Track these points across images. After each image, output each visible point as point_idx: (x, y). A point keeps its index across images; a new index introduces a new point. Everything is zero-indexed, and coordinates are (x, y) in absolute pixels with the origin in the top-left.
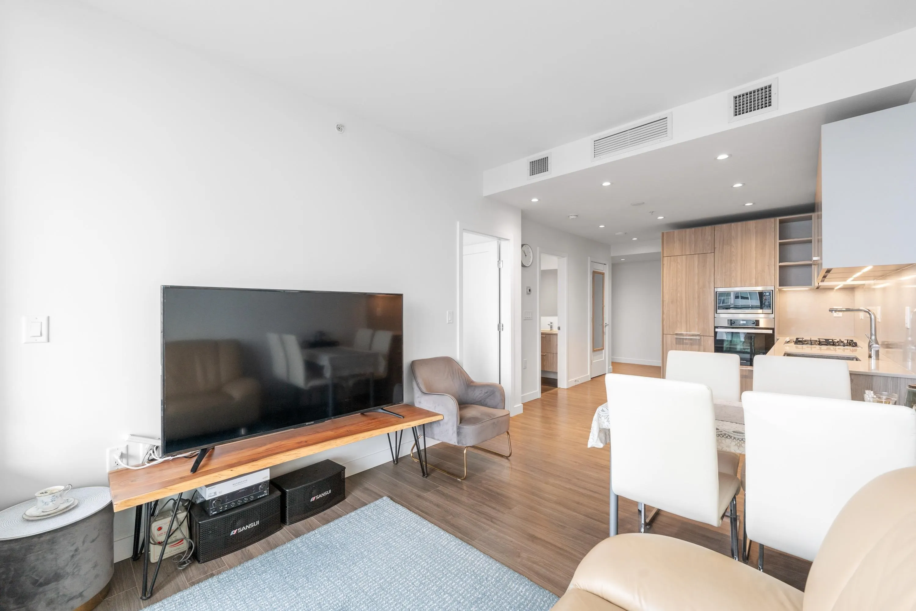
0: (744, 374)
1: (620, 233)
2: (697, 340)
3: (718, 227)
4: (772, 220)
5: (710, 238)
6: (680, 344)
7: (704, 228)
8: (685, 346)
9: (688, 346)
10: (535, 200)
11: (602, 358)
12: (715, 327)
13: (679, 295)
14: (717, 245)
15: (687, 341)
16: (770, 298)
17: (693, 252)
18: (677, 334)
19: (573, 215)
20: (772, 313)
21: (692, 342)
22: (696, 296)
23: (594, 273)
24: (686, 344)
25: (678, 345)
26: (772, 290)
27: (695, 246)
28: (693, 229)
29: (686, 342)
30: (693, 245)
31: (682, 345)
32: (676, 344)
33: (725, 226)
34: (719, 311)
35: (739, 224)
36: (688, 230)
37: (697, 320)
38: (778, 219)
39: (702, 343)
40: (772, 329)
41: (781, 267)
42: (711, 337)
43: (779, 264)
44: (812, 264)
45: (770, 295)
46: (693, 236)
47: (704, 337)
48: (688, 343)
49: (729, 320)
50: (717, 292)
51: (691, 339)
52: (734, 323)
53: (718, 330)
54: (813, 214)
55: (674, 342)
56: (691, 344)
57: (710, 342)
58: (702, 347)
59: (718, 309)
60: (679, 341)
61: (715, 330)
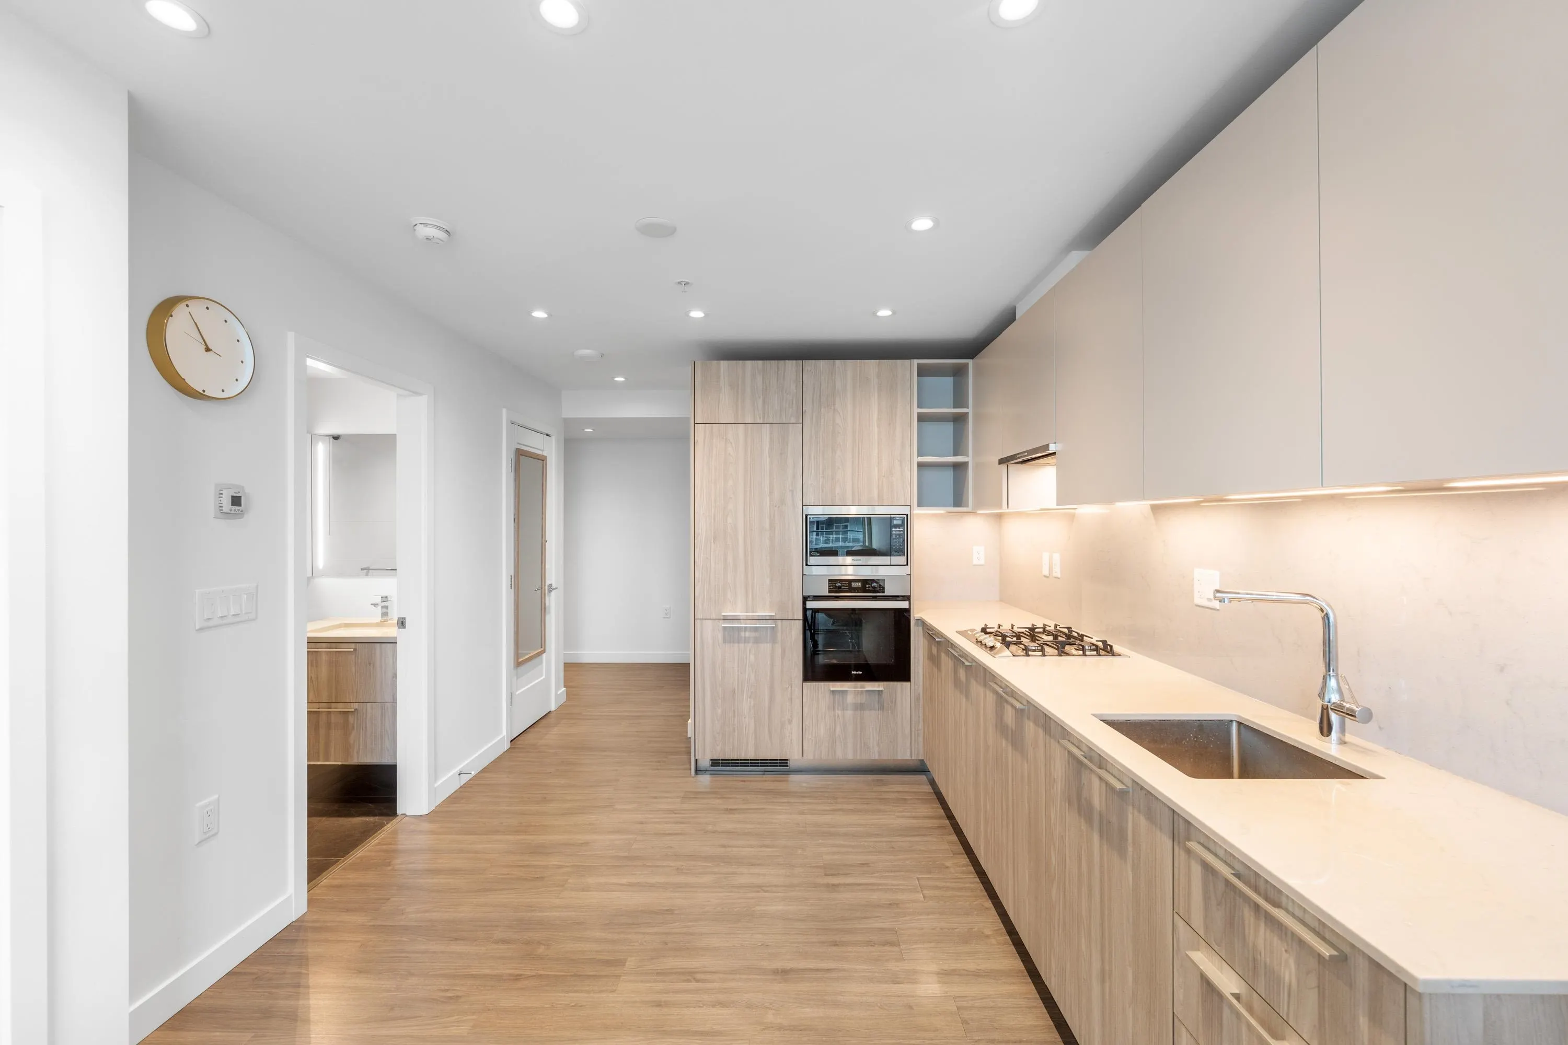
0: (859, 702)
2: (769, 630)
3: (810, 364)
4: (907, 362)
5: (793, 387)
6: (734, 642)
7: (782, 362)
8: (742, 645)
9: (750, 645)
11: (542, 676)
12: (805, 599)
13: (730, 520)
14: (808, 408)
15: (747, 634)
16: (904, 531)
17: (760, 418)
18: (725, 619)
20: (907, 564)
21: (757, 634)
22: (767, 526)
23: (520, 454)
24: (746, 640)
25: (728, 646)
26: (907, 515)
27: (764, 402)
28: (760, 363)
29: (745, 637)
30: (760, 403)
31: (736, 645)
32: (725, 641)
33: (822, 364)
34: (812, 560)
35: (849, 363)
36: (749, 363)
37: (768, 581)
38: (916, 362)
39: (779, 635)
40: (907, 598)
41: (921, 465)
42: (797, 621)
43: (918, 459)
44: (968, 462)
45: (902, 525)
46: (759, 379)
47: (782, 623)
48: (749, 638)
49: (830, 580)
50: (808, 517)
51: (756, 629)
52: (838, 587)
53: (811, 605)
54: (970, 362)
55: (720, 636)
56: (757, 641)
57: (795, 633)
58: (778, 648)
59: (811, 555)
60: (732, 635)
61: (804, 604)
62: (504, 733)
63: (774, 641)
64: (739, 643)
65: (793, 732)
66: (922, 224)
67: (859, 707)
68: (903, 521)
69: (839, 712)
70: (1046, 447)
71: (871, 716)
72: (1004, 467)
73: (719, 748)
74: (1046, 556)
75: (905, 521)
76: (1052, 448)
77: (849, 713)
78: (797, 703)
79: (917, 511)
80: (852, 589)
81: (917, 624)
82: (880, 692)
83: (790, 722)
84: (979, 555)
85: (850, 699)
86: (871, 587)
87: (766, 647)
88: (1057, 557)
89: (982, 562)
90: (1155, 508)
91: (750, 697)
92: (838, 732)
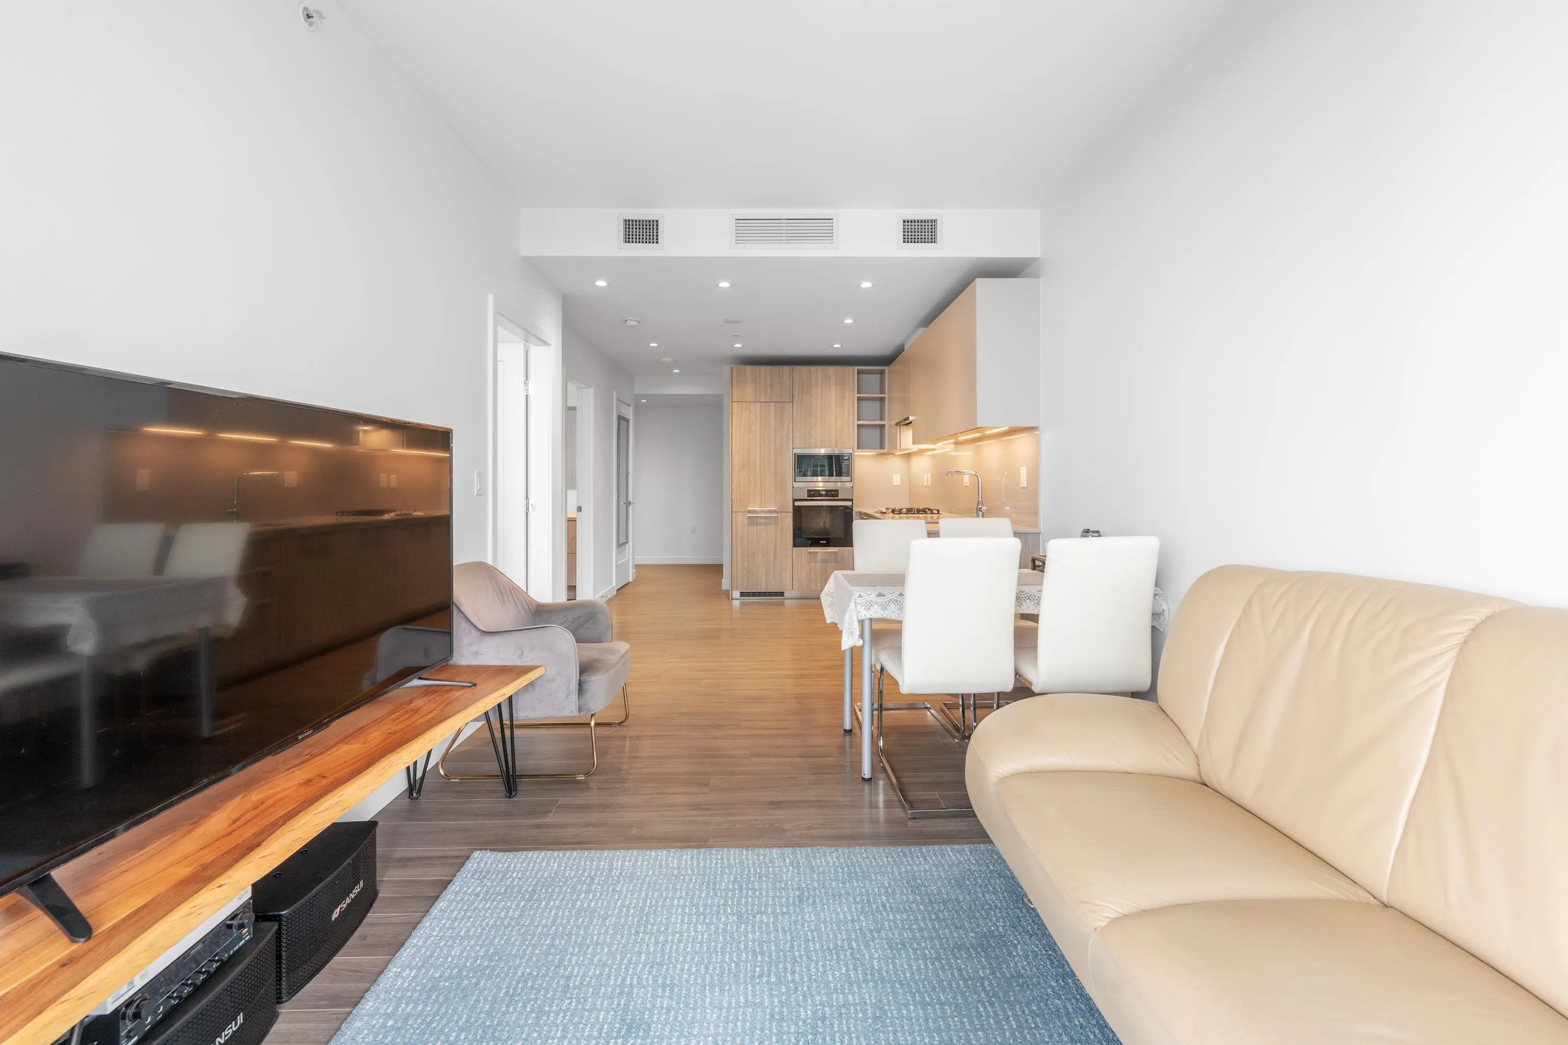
0: (824, 558)
1: (667, 359)
2: (776, 519)
3: (797, 368)
4: (851, 368)
5: (787, 381)
6: (753, 525)
7: (781, 367)
8: (759, 527)
9: (763, 527)
10: (601, 283)
11: (625, 558)
12: (794, 500)
13: (752, 456)
14: (796, 393)
15: (762, 520)
16: (849, 463)
17: (769, 399)
18: (749, 512)
19: (636, 321)
20: (851, 481)
21: (767, 521)
22: (773, 458)
23: (620, 418)
24: (761, 524)
25: (750, 527)
26: (850, 453)
27: (771, 390)
28: (769, 368)
29: (760, 522)
30: (769, 390)
31: (755, 527)
32: (749, 525)
33: (805, 368)
34: (798, 479)
35: (819, 368)
36: (763, 368)
37: (773, 491)
38: (856, 368)
39: (780, 520)
40: (851, 500)
41: (859, 426)
42: (790, 513)
43: (857, 423)
44: (885, 424)
45: (849, 459)
46: (769, 377)
47: (781, 514)
48: (763, 522)
49: (808, 490)
50: (796, 455)
51: (767, 518)
52: (813, 494)
53: (797, 504)
54: (886, 368)
55: (746, 522)
56: (767, 524)
57: (788, 521)
58: (779, 528)
59: (797, 476)
60: (753, 521)
61: (794, 504)
62: (614, 584)
63: (776, 524)
64: (757, 525)
65: (787, 576)
67: (825, 561)
69: (813, 564)
70: (908, 419)
71: (830, 565)
72: (898, 427)
73: (745, 586)
74: (926, 475)
75: (850, 457)
76: (911, 418)
77: (819, 565)
78: (790, 559)
79: (858, 453)
80: (822, 495)
81: (856, 515)
82: (836, 553)
83: (785, 570)
84: (897, 480)
85: (819, 557)
86: (831, 494)
87: (772, 528)
88: (929, 475)
89: (899, 484)
91: (763, 556)
92: (812, 574)
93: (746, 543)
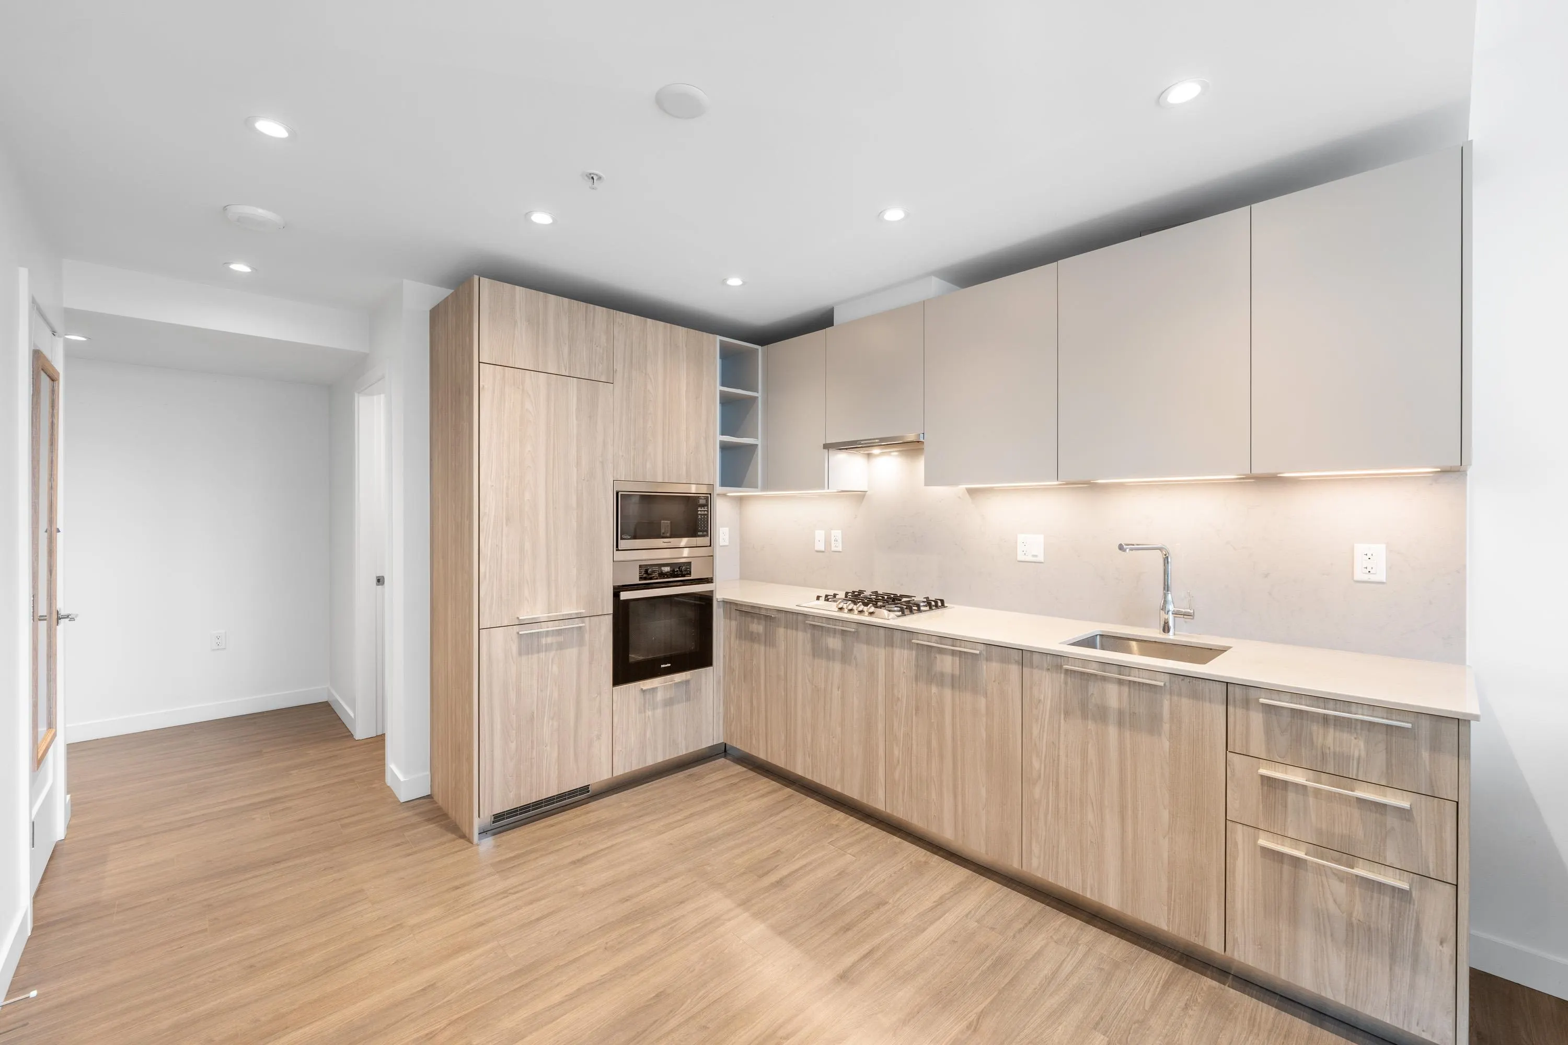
0: (668, 697)
2: (575, 632)
3: (621, 316)
4: (711, 337)
5: (603, 339)
6: (532, 654)
7: (588, 306)
8: (542, 655)
9: (552, 654)
12: (617, 589)
14: (618, 367)
15: (550, 640)
16: (708, 511)
17: (565, 370)
18: (522, 624)
20: (710, 546)
21: (561, 639)
22: (574, 501)
24: (548, 648)
25: (524, 658)
26: (710, 494)
27: (570, 351)
28: (564, 301)
29: (546, 644)
30: (566, 350)
31: (535, 656)
32: (520, 654)
33: (634, 320)
34: (623, 544)
35: (660, 325)
37: (573, 574)
38: (719, 338)
39: (587, 636)
40: (710, 580)
41: (723, 445)
42: (606, 616)
43: (720, 439)
44: (757, 445)
45: (707, 504)
46: (564, 321)
47: (590, 620)
48: (552, 644)
49: (640, 566)
50: (620, 493)
51: (559, 632)
52: (649, 575)
53: (624, 596)
54: (763, 348)
55: (514, 648)
56: (561, 646)
57: (604, 630)
58: (586, 650)
59: (622, 539)
60: (530, 644)
61: (616, 595)
63: (581, 643)
64: (538, 652)
65: (602, 749)
66: (894, 215)
67: (669, 703)
68: (707, 501)
69: (649, 713)
71: (679, 709)
72: (827, 452)
73: (512, 795)
74: (820, 534)
75: (709, 500)
77: (659, 711)
78: (607, 712)
79: (719, 492)
80: (662, 575)
81: (719, 607)
82: (687, 682)
83: (599, 737)
84: (725, 537)
85: (660, 696)
86: (680, 572)
87: (571, 653)
88: (837, 534)
90: (971, 492)
91: (553, 719)
92: (648, 734)
93: (513, 696)
